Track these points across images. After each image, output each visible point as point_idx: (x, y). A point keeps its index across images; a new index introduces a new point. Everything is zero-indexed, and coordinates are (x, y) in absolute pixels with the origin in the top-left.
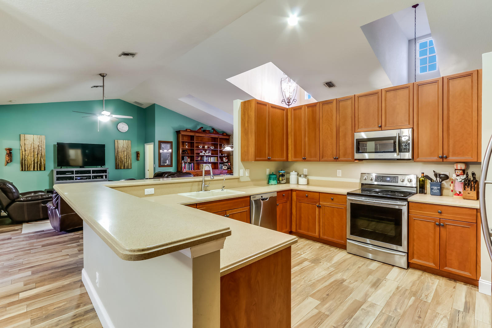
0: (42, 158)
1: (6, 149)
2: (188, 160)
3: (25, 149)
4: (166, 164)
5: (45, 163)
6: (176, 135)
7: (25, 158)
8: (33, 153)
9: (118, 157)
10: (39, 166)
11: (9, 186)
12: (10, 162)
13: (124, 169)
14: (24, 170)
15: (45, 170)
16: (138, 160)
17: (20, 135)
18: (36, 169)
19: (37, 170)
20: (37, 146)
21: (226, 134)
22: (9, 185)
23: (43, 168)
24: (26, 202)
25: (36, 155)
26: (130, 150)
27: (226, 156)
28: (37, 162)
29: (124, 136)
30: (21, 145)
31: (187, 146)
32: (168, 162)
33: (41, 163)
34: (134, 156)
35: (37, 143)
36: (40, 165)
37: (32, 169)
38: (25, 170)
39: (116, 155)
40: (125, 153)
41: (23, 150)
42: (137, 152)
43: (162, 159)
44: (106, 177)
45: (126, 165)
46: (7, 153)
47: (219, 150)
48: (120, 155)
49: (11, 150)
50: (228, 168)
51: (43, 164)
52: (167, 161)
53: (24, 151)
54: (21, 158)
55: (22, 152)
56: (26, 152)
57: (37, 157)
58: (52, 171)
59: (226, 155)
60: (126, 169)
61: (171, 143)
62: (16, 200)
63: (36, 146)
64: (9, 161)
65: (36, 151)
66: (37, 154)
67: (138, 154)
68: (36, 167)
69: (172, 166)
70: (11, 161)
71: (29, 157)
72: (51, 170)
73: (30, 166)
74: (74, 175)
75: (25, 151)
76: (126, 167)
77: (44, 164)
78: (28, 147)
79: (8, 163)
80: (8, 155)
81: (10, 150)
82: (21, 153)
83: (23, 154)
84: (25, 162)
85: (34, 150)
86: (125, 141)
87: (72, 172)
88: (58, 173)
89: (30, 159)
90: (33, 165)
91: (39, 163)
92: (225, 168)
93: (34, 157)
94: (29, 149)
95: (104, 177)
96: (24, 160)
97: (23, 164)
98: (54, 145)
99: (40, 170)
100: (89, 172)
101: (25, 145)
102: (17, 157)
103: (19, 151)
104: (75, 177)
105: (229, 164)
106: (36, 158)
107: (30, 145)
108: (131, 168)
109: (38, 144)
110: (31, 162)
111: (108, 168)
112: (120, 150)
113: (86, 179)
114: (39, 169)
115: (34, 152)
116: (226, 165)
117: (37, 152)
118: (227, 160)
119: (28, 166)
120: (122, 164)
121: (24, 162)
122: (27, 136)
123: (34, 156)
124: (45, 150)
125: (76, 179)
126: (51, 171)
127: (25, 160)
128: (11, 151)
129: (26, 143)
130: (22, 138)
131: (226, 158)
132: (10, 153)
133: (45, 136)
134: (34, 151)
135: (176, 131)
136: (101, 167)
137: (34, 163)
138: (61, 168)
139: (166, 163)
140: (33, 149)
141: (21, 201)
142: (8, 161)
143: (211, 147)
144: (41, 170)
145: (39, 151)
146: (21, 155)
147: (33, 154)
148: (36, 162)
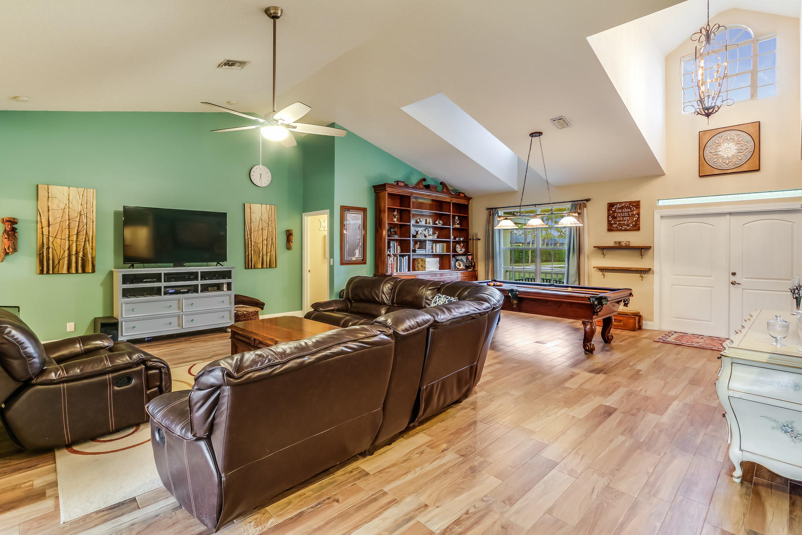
0: (87, 242)
1: (3, 221)
2: (397, 249)
3: (49, 220)
4: (354, 259)
5: (94, 255)
6: (374, 194)
7: (48, 243)
8: (67, 230)
9: (251, 241)
10: (80, 261)
11: (13, 336)
12: (12, 253)
13: (262, 268)
14: (45, 272)
15: (93, 271)
16: (289, 248)
17: (38, 186)
18: (73, 270)
19: (77, 272)
20: (76, 214)
21: (465, 196)
22: (14, 332)
23: (90, 267)
24: (65, 385)
25: (75, 236)
26: (273, 226)
27: (463, 242)
28: (77, 253)
29: (263, 195)
30: (40, 210)
31: (395, 220)
32: (358, 255)
33: (85, 255)
34: (281, 240)
35: (77, 207)
36: (83, 260)
37: (65, 270)
38: (48, 273)
39: (246, 238)
40: (265, 232)
41: (45, 224)
42: (288, 231)
43: (347, 247)
44: (229, 288)
45: (267, 259)
46: (5, 230)
47: (451, 227)
48: (254, 236)
49: (16, 223)
50: (467, 267)
51: (90, 256)
52: (357, 252)
53: (47, 225)
54: (40, 242)
55: (42, 228)
56: (50, 229)
57: (77, 241)
58: (111, 273)
59: (461, 239)
60: (267, 268)
61: (364, 210)
62: (34, 381)
63: (74, 214)
64: (11, 250)
65: (74, 225)
66: (77, 234)
67: (289, 234)
68: (74, 265)
69: (365, 263)
70: (15, 250)
71: (59, 241)
72: (107, 272)
73: (59, 263)
74: (163, 284)
75: (49, 226)
76: (266, 265)
77: (92, 258)
78: (56, 216)
79: (7, 254)
80: (8, 235)
81: (13, 222)
82: (40, 231)
83: (44, 233)
84: (48, 253)
85: (69, 223)
86: (264, 206)
87: (157, 277)
88: (126, 279)
89: (59, 247)
90: (66, 259)
91: (81, 254)
92: (460, 265)
93: (69, 240)
94: (59, 220)
95: (225, 286)
96: (45, 248)
97: (43, 257)
98: (116, 214)
99: (84, 271)
100: (193, 276)
101: (49, 210)
102: (28, 240)
103: (35, 225)
104: (165, 287)
105: (470, 257)
106: (74, 244)
107: (61, 212)
108: (276, 266)
109: (80, 208)
110: (61, 255)
111: (234, 268)
112: (255, 226)
113: (187, 292)
114: (80, 270)
115: (69, 228)
116: (462, 260)
117: (76, 228)
118: (463, 250)
119: (56, 262)
120: (259, 257)
121: (45, 252)
122: (55, 190)
123: (69, 237)
124: (95, 223)
125: (165, 293)
126: (107, 275)
127: (48, 248)
128: (14, 226)
129: (50, 206)
130: (42, 193)
131: (462, 245)
132: (14, 230)
133: (95, 190)
134: (69, 225)
135: (374, 187)
136: (218, 263)
137: (70, 255)
138: (132, 266)
139: (354, 255)
140: (68, 221)
141: (52, 382)
142: (8, 251)
143: (437, 222)
144: (87, 271)
145: (80, 227)
146: (40, 235)
147: (67, 233)
148: (74, 252)
